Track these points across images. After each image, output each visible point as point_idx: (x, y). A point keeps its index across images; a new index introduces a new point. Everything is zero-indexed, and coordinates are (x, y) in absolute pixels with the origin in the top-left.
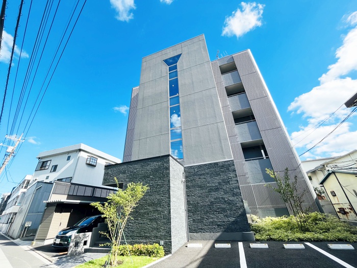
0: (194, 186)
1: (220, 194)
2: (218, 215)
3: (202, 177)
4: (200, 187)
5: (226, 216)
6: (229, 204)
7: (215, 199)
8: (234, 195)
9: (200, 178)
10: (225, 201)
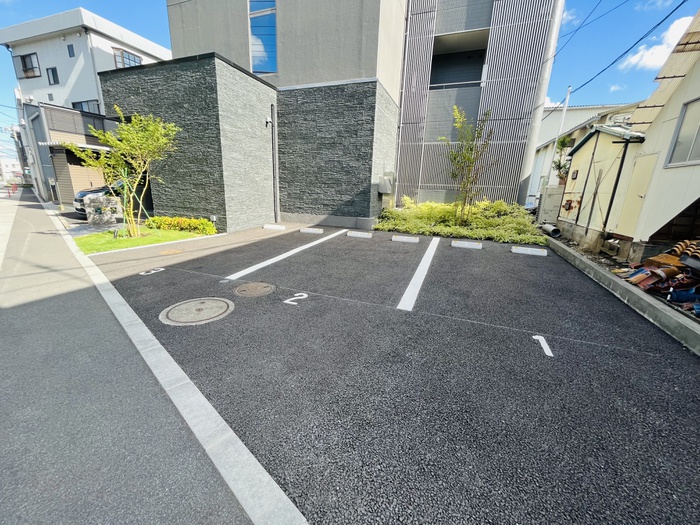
0: (293, 135)
1: (336, 154)
2: (326, 189)
3: (309, 117)
4: (304, 138)
5: (339, 192)
6: (348, 173)
7: (326, 162)
8: (359, 158)
9: (305, 120)
10: (343, 168)
